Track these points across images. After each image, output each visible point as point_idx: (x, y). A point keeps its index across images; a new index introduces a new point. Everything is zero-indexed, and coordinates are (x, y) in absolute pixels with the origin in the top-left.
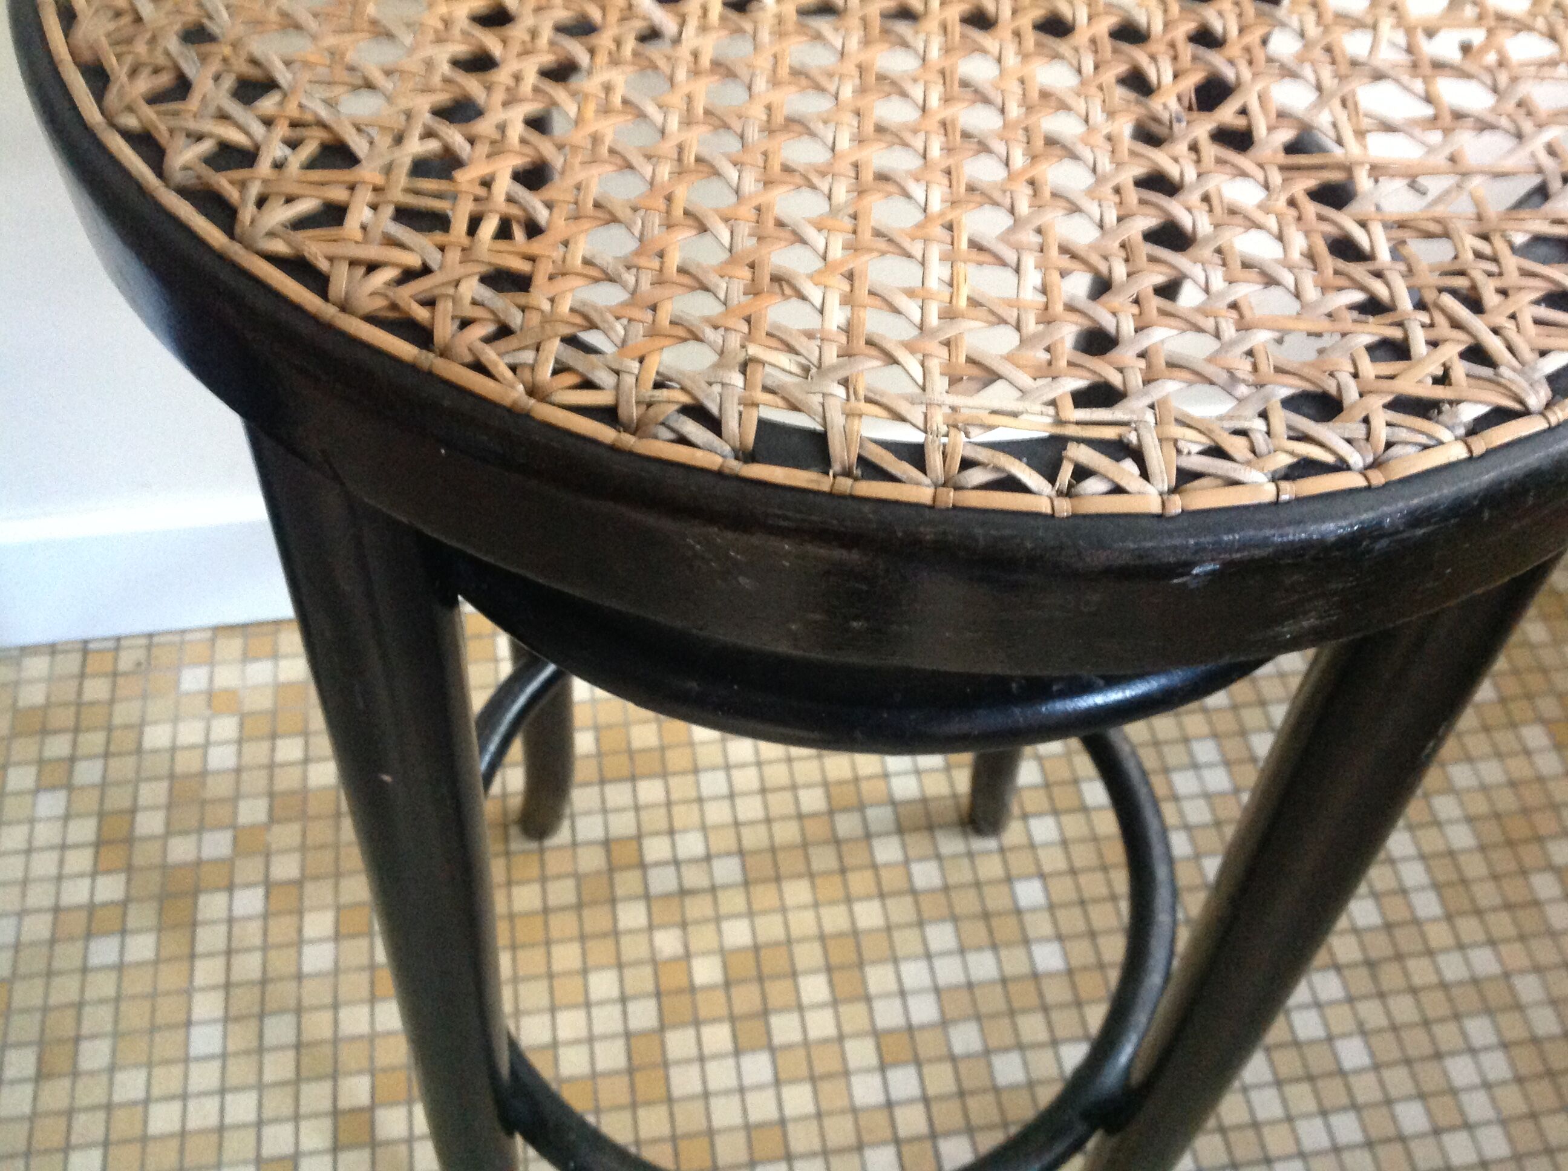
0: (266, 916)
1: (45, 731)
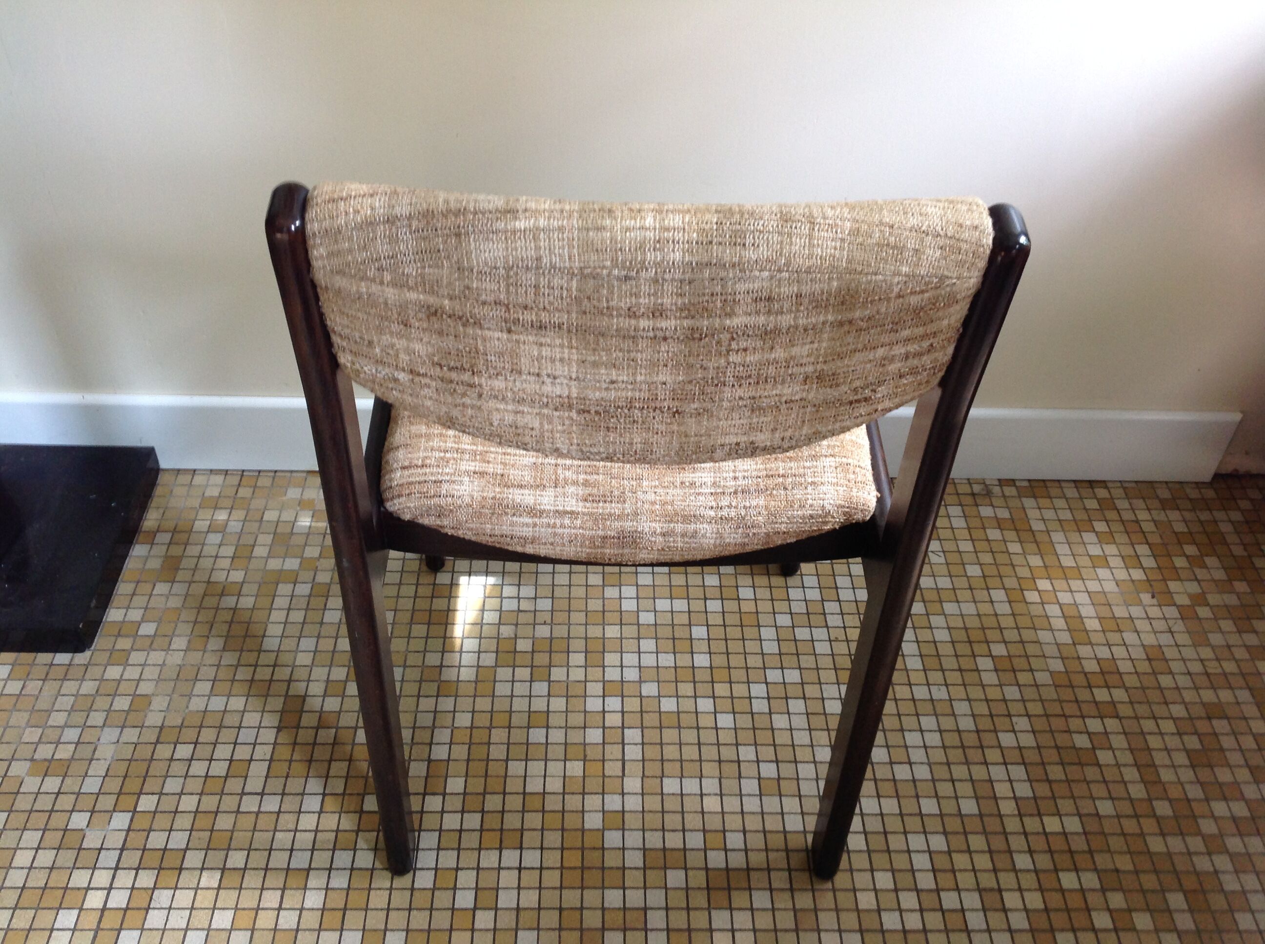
0: (310, 596)
1: (216, 508)
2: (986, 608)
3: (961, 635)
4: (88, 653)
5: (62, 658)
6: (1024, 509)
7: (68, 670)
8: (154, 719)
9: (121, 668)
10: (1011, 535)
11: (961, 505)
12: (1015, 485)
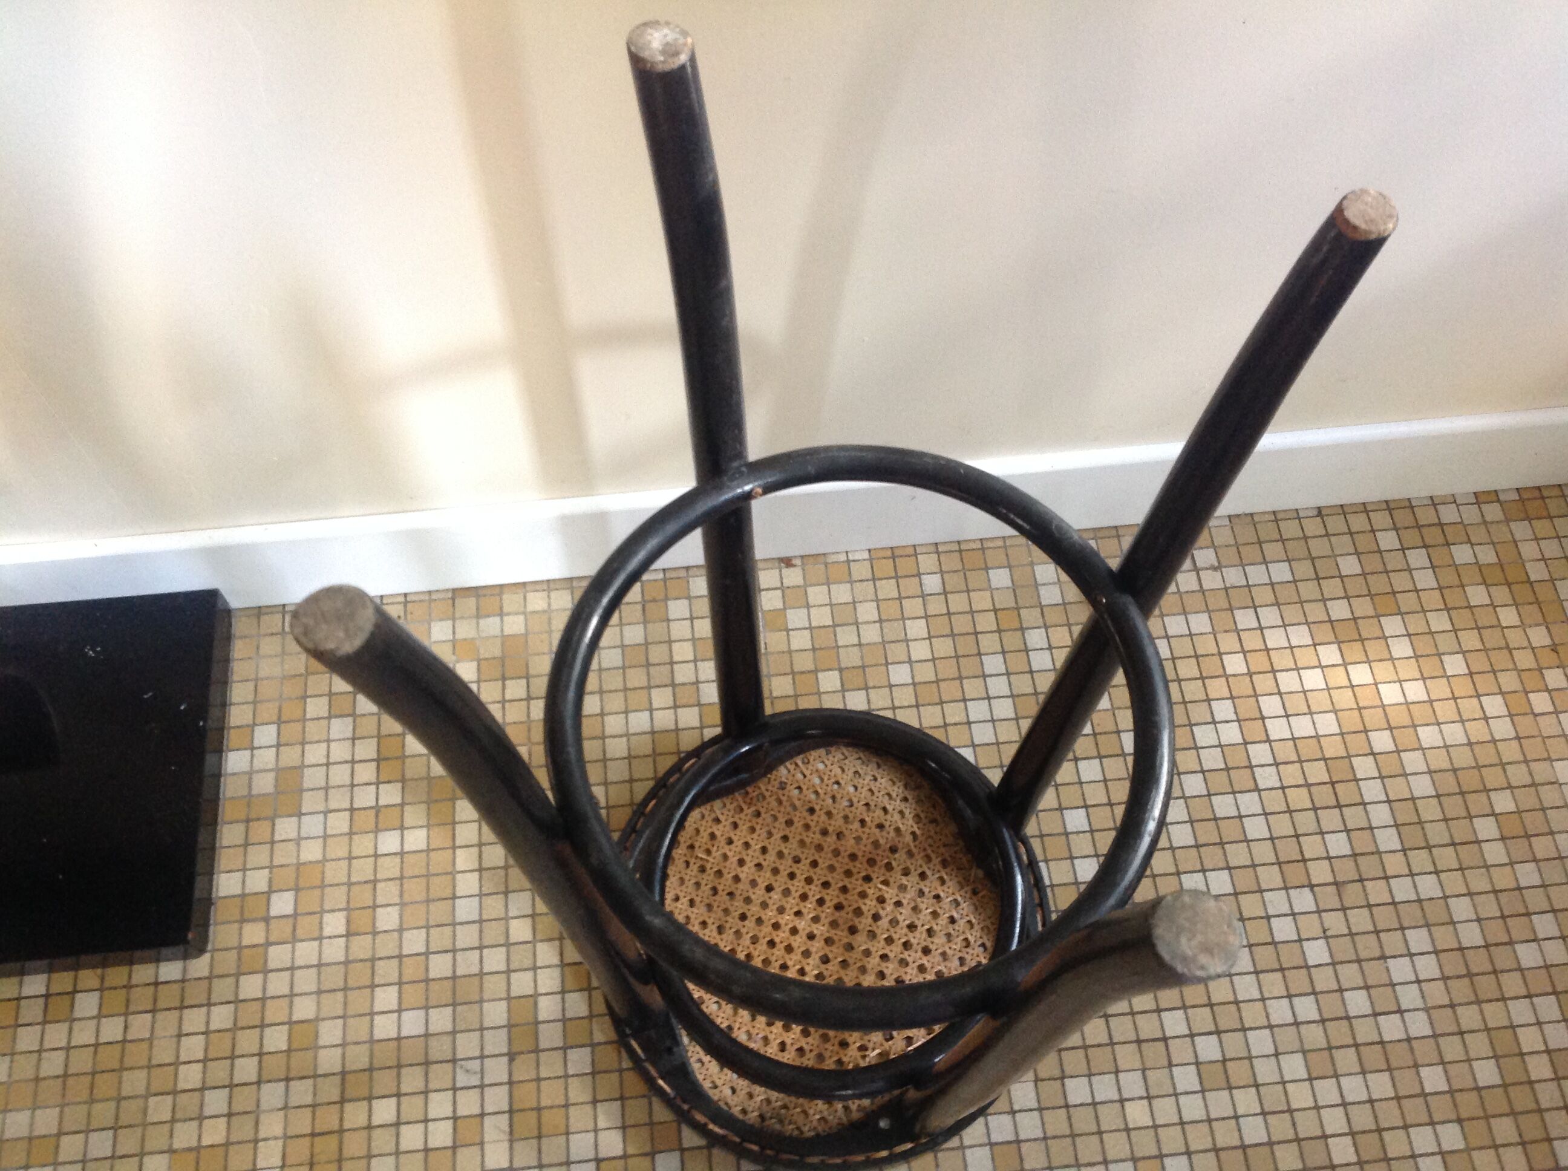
2: (1477, 731)
3: (1449, 783)
4: (207, 957)
5: (170, 970)
6: (1515, 542)
7: (183, 989)
8: (329, 1060)
9: (258, 978)
10: (1501, 594)
11: (1425, 546)
12: (1498, 501)
